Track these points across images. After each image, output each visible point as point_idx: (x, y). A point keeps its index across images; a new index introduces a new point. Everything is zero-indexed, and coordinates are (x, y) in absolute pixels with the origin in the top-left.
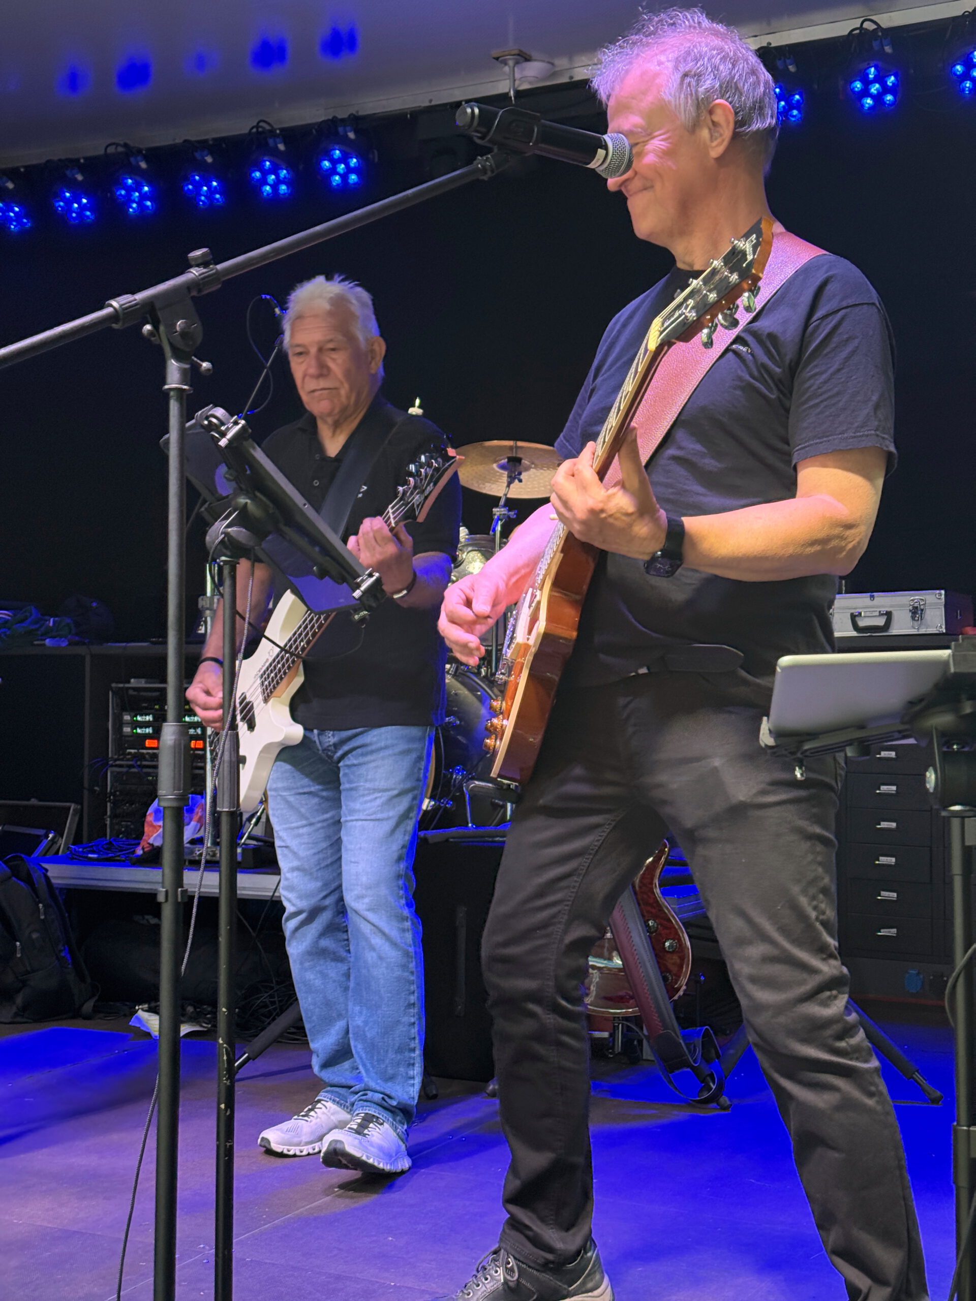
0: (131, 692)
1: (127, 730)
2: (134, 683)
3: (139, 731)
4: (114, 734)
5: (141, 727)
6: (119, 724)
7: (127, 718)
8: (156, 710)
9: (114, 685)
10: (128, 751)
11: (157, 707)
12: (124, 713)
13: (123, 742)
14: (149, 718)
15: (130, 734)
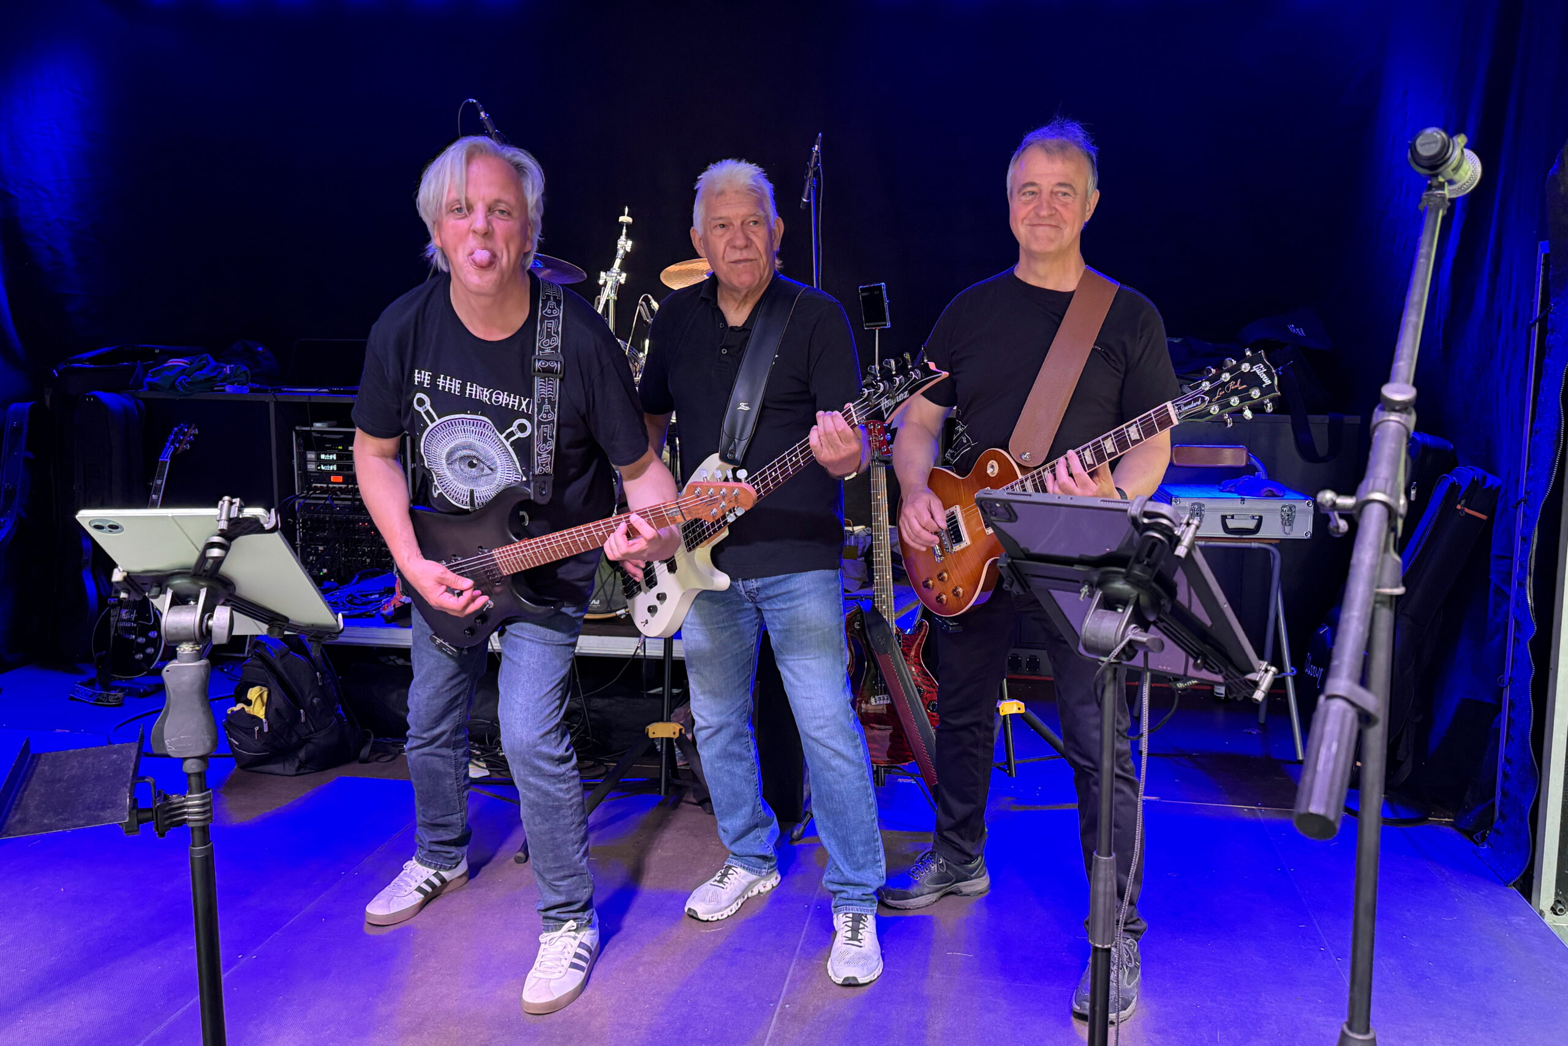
0: (314, 434)
1: (311, 467)
2: (318, 426)
3: (323, 468)
4: (299, 469)
5: (324, 465)
6: (304, 461)
7: (311, 456)
8: (340, 450)
9: (297, 428)
10: (314, 485)
11: (340, 448)
12: (308, 452)
13: (306, 475)
14: (334, 457)
15: (314, 470)
